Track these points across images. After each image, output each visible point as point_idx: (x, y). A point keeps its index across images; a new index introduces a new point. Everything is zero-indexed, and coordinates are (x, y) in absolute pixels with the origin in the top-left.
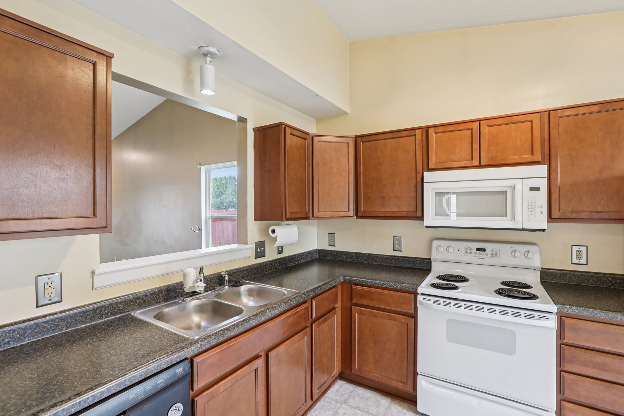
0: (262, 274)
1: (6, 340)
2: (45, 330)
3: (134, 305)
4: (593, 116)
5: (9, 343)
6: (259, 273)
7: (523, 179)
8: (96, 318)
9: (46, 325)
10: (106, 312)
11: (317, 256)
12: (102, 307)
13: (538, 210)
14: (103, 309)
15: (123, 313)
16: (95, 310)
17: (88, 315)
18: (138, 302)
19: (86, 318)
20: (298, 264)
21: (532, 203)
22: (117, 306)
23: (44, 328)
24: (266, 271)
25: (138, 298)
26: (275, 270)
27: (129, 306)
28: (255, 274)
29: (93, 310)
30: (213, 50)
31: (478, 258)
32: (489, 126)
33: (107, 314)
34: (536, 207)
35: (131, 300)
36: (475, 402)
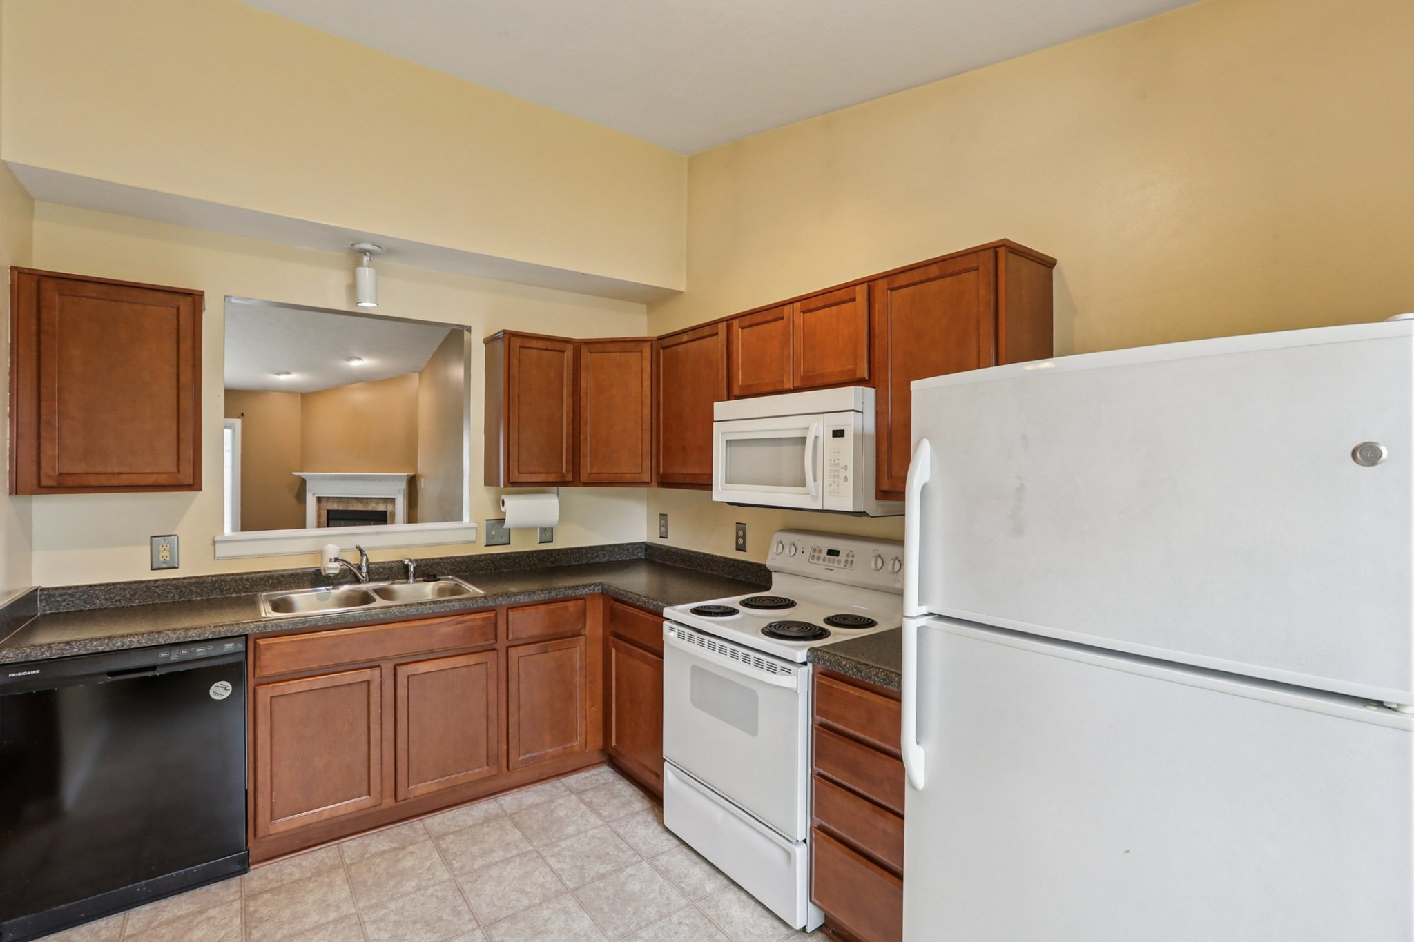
0: (496, 571)
1: (117, 598)
2: (156, 595)
3: (265, 585)
4: (934, 285)
5: (119, 601)
6: (491, 570)
7: (825, 414)
8: (214, 592)
9: (157, 590)
10: (227, 587)
11: (642, 555)
12: (222, 581)
13: (843, 474)
14: (223, 583)
15: (250, 592)
16: (213, 583)
17: (204, 587)
18: (271, 581)
19: (202, 590)
20: (588, 565)
21: (834, 460)
22: (242, 582)
23: (156, 592)
24: (507, 568)
25: (272, 577)
26: (528, 568)
27: (258, 585)
28: (482, 570)
29: (211, 583)
30: (369, 246)
31: (826, 569)
32: (804, 312)
33: (229, 590)
34: (840, 468)
35: (261, 579)
36: (719, 815)
